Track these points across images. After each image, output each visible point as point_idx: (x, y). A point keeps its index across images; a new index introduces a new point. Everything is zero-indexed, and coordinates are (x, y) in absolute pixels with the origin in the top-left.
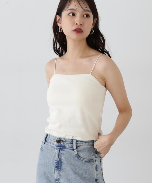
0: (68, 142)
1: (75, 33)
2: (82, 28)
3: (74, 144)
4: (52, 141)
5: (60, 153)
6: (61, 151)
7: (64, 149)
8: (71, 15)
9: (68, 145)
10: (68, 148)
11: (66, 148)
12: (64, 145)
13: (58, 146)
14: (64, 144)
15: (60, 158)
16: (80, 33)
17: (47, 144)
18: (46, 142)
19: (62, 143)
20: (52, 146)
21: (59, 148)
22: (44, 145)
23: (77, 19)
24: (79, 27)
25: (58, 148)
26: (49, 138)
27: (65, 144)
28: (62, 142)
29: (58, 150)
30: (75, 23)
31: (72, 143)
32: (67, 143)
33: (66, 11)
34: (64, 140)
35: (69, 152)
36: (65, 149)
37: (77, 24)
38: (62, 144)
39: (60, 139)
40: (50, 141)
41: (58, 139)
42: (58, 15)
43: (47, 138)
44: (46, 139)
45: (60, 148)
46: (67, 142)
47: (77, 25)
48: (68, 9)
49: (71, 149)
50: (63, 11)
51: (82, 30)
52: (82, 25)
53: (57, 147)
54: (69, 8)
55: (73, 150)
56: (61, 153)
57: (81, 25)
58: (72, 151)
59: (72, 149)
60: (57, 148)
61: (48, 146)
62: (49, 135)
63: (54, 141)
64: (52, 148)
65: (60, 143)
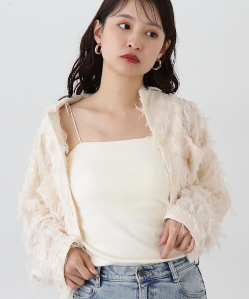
0: (159, 269)
1: (124, 61)
2: (139, 56)
3: (173, 270)
5: (149, 293)
6: (150, 289)
8: (123, 26)
9: (161, 275)
10: (163, 280)
11: (158, 282)
12: (154, 277)
13: (143, 282)
16: (134, 63)
17: (109, 285)
18: (105, 282)
19: (149, 274)
21: (146, 284)
22: (101, 288)
23: (133, 37)
24: (134, 53)
25: (145, 286)
26: (112, 272)
27: (156, 273)
28: (147, 272)
29: (146, 288)
30: (128, 44)
31: (168, 269)
32: (158, 272)
33: (114, 17)
34: (152, 268)
35: (165, 287)
36: (158, 284)
37: (130, 46)
38: (150, 276)
39: (143, 267)
40: (117, 276)
41: (140, 269)
42: (98, 21)
43: (104, 274)
44: (103, 276)
45: (148, 284)
47: (129, 48)
48: (118, 14)
49: (168, 282)
50: (110, 15)
51: (138, 59)
52: (140, 49)
53: (143, 284)
54: (122, 13)
55: (172, 281)
56: (151, 294)
57: (138, 49)
58: (171, 284)
59: (170, 279)
60: (142, 286)
61: (114, 288)
62: (109, 266)
63: (129, 275)
64: (128, 289)
65: (145, 275)
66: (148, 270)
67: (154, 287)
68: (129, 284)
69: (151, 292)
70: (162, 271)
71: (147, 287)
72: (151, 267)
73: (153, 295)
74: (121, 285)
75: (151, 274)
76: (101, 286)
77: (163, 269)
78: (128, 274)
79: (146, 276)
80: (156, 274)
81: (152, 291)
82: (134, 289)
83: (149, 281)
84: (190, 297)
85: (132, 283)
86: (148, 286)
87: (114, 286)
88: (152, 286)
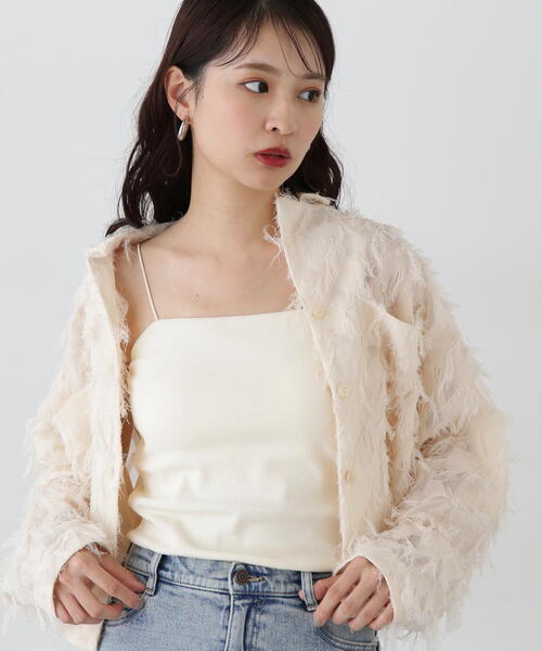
0: (282, 578)
3: (307, 586)
4: (202, 576)
5: (251, 623)
6: (253, 613)
7: (267, 607)
9: (282, 589)
10: (285, 600)
11: (274, 602)
12: (266, 590)
13: (241, 597)
14: (264, 585)
15: (248, 641)
17: (172, 593)
19: (256, 583)
20: (205, 599)
21: (246, 601)
22: (155, 597)
23: (279, 108)
25: (243, 605)
26: (183, 568)
27: (272, 584)
28: (254, 579)
29: (244, 610)
30: (269, 126)
31: (299, 582)
32: (278, 582)
34: (265, 572)
35: (287, 615)
36: (272, 607)
37: (275, 129)
38: (257, 587)
39: (246, 566)
40: (191, 577)
41: (238, 567)
42: (175, 69)
43: (167, 570)
44: (163, 573)
45: (250, 601)
46: (278, 577)
47: (273, 133)
49: (295, 606)
53: (240, 599)
55: (304, 607)
56: (255, 625)
58: (300, 612)
59: (298, 602)
60: (237, 603)
61: (181, 600)
62: (180, 558)
63: (216, 579)
64: (208, 607)
65: (249, 583)
66: (258, 574)
67: (263, 612)
68: (211, 596)
69: (254, 620)
70: (285, 583)
71: (247, 607)
72: (264, 570)
73: (259, 628)
74: (197, 596)
75: (260, 583)
76: (155, 593)
77: (289, 578)
78: (214, 576)
79: (250, 586)
80: (272, 586)
81: (257, 618)
82: (221, 608)
83: (253, 597)
84: (337, 647)
85: (219, 596)
86: (251, 606)
87: (182, 596)
88: (259, 609)
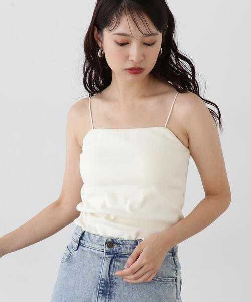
0: (129, 246)
4: (95, 243)
5: (112, 265)
6: (114, 261)
7: (120, 259)
9: (128, 251)
11: (124, 257)
12: (120, 251)
13: (109, 253)
14: (120, 249)
15: (111, 273)
17: (83, 250)
18: (81, 247)
19: (116, 248)
20: (95, 254)
21: (111, 256)
22: (77, 251)
25: (109, 257)
26: (89, 239)
27: (123, 248)
28: (116, 246)
29: (110, 260)
32: (126, 248)
34: (121, 243)
36: (122, 259)
38: (116, 250)
39: (112, 240)
40: (91, 244)
41: (109, 240)
43: (83, 240)
44: (81, 241)
45: (113, 256)
46: (127, 246)
53: (108, 254)
56: (114, 266)
60: (107, 256)
61: (86, 253)
62: (89, 233)
63: (100, 245)
64: (96, 257)
65: (114, 248)
66: (118, 244)
67: (118, 261)
68: (98, 252)
69: (114, 264)
71: (111, 258)
72: (120, 241)
73: (116, 268)
74: (92, 252)
75: (118, 248)
77: (132, 246)
78: (99, 243)
80: (123, 250)
81: (116, 263)
82: (101, 258)
83: (114, 254)
85: (101, 252)
86: (113, 258)
87: (87, 252)
